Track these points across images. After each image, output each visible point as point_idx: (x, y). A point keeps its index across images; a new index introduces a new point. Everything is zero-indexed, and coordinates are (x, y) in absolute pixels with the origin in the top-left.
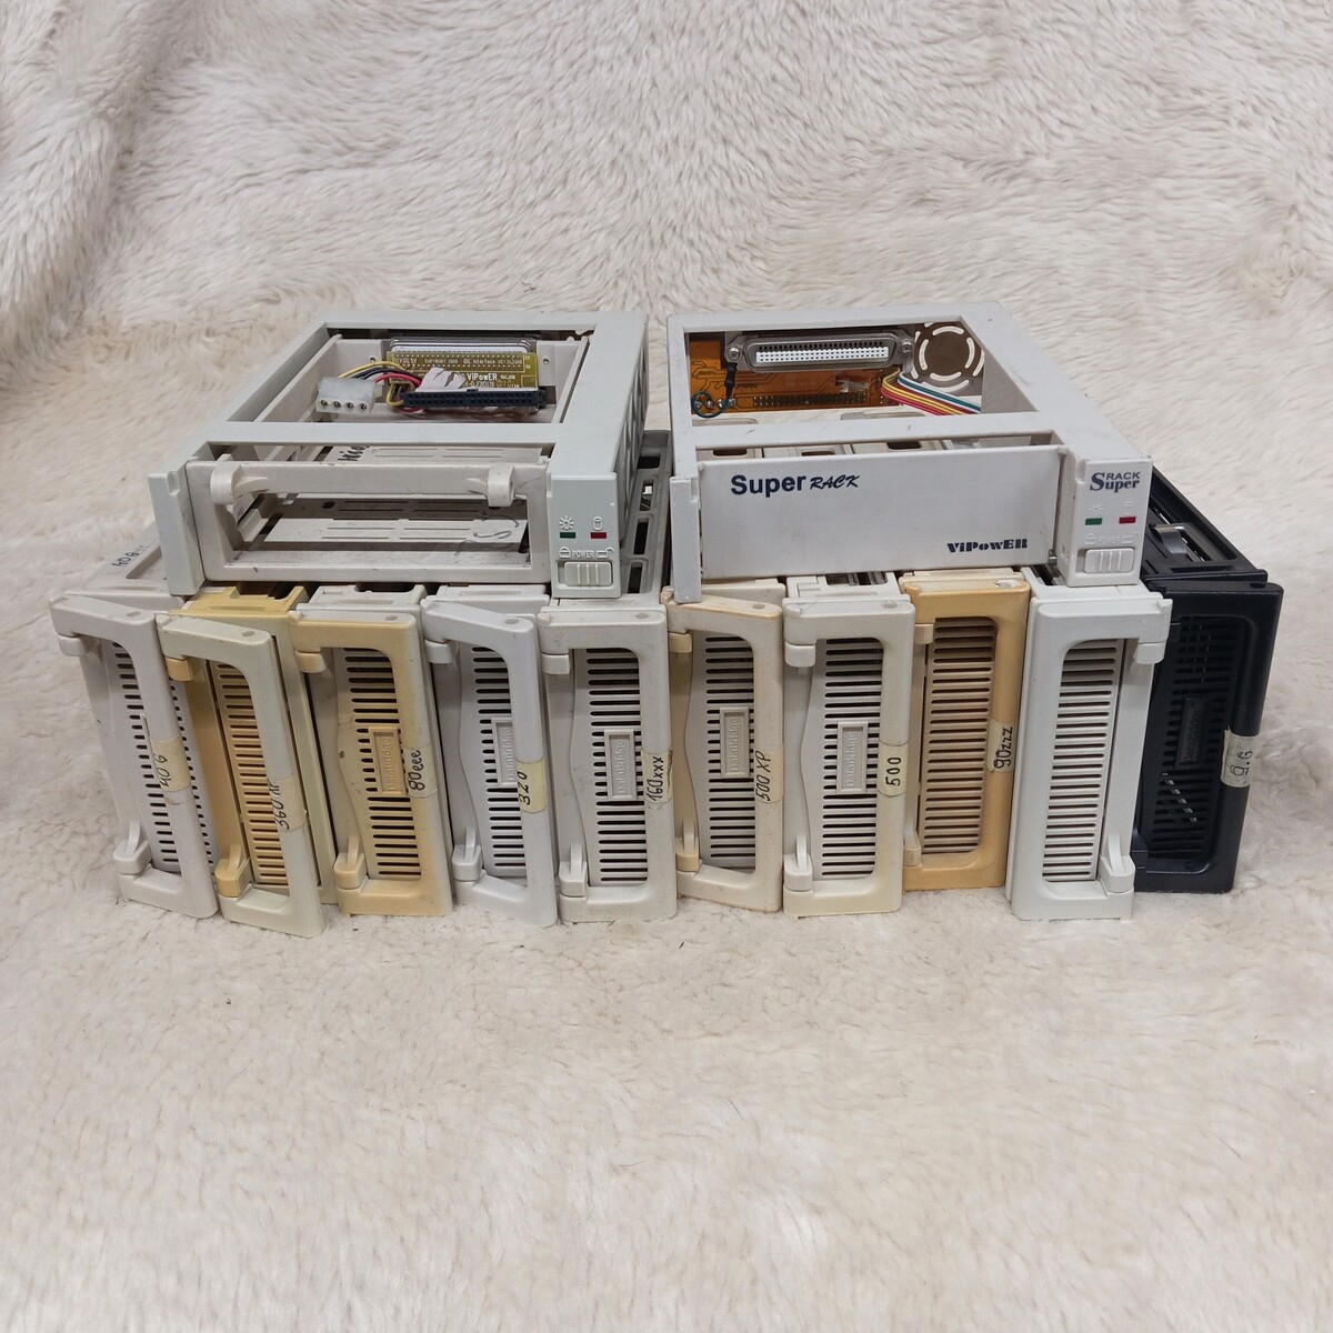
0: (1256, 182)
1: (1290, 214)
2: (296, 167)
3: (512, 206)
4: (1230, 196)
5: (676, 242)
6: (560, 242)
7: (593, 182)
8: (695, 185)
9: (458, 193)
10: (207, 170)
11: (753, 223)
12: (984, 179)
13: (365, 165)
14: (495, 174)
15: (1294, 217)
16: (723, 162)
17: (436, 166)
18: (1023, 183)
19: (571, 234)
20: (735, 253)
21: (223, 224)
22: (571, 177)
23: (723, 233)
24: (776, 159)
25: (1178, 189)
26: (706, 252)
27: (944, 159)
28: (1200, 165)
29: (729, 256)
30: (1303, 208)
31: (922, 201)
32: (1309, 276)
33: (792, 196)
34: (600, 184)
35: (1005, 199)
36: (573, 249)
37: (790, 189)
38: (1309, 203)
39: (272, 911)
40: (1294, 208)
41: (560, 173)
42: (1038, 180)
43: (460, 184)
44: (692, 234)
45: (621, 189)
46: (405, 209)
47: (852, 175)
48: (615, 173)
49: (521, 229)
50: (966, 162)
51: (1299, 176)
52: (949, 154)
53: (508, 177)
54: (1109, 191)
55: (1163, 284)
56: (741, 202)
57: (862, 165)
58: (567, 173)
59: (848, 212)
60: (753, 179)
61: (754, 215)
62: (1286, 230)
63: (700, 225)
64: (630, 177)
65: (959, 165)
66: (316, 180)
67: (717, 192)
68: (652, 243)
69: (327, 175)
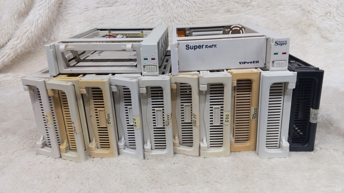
0: (301, 6)
1: (308, 13)
2: (96, 7)
3: (141, 14)
4: (295, 9)
5: (176, 21)
6: (151, 21)
7: (158, 9)
8: (180, 9)
9: (130, 11)
10: (78, 8)
11: (192, 17)
12: (242, 6)
13: (110, 6)
14: (138, 7)
15: (309, 14)
16: (186, 4)
17: (125, 6)
18: (250, 7)
19: (154, 19)
20: (189, 23)
21: (80, 19)
22: (154, 8)
23: (186, 19)
24: (197, 3)
25: (284, 8)
26: (182, 23)
27: (233, 3)
28: (288, 3)
29: (187, 23)
30: (311, 12)
31: (229, 11)
32: (313, 26)
33: (200, 11)
34: (160, 9)
35: (246, 11)
36: (154, 23)
37: (200, 9)
38: (312, 10)
39: (73, 156)
40: (309, 11)
41: (152, 7)
42: (253, 7)
43: (130, 10)
44: (180, 19)
45: (164, 10)
46: (118, 15)
47: (213, 6)
48: (163, 7)
49: (143, 18)
50: (238, 3)
51: (310, 5)
52: (234, 2)
53: (140, 8)
54: (269, 9)
55: (281, 28)
56: (190, 12)
57: (215, 4)
58: (153, 7)
59: (213, 14)
60: (192, 8)
61: (193, 15)
62: (308, 16)
63: (181, 17)
64: (166, 7)
65: (236, 4)
66: (100, 9)
67: (185, 10)
68: (171, 21)
69: (103, 8)
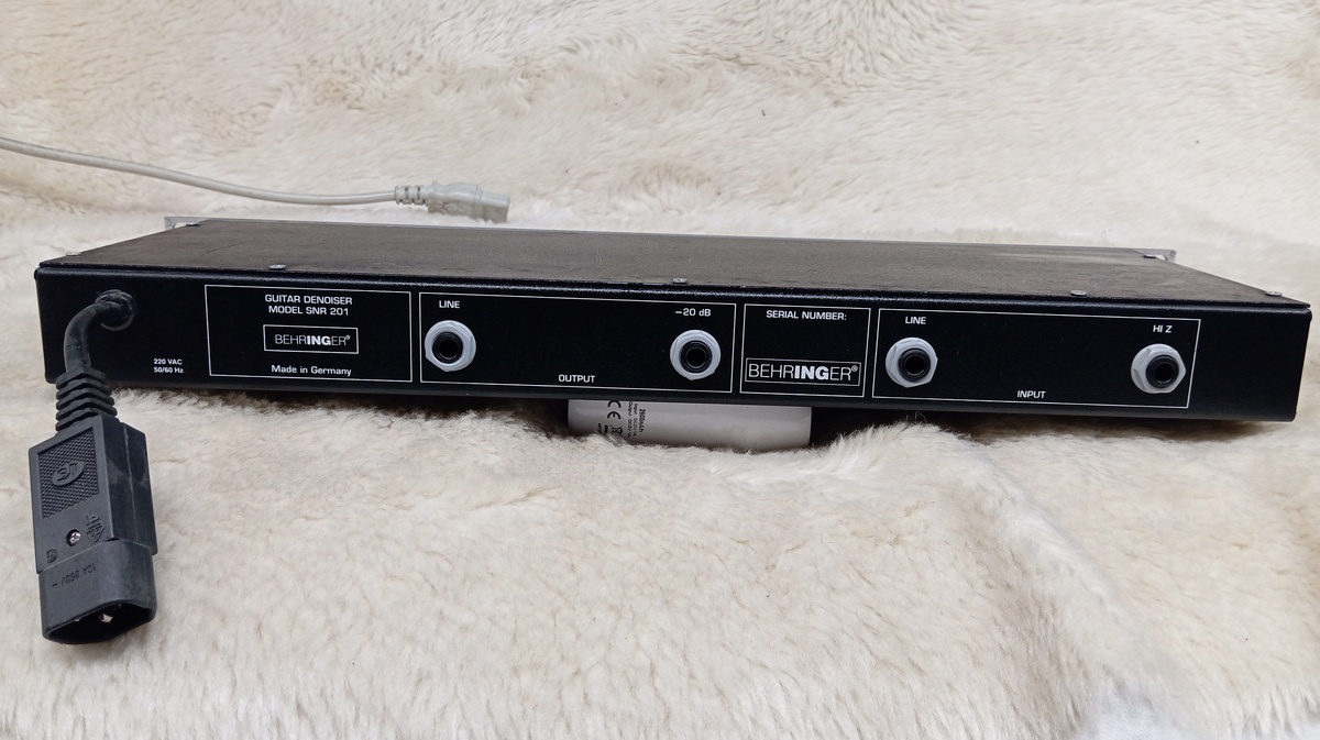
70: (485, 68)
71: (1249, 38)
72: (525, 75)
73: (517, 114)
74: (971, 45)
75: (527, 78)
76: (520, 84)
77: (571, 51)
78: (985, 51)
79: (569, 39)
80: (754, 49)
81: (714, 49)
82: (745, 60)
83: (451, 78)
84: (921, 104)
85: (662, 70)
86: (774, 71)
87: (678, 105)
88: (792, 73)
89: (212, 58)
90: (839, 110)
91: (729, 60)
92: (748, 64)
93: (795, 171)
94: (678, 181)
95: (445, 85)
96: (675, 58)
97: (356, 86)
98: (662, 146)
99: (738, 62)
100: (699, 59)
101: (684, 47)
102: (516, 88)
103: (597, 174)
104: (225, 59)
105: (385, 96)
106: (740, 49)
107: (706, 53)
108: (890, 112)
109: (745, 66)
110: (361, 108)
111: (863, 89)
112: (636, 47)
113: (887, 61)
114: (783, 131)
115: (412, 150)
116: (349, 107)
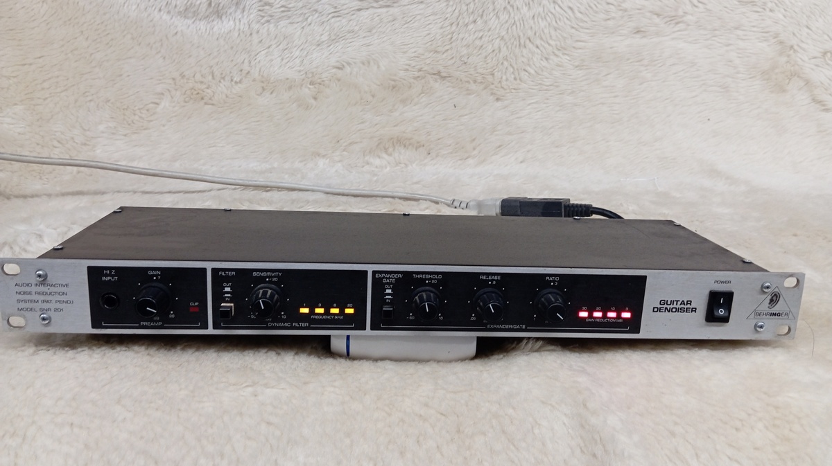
70: (288, 79)
71: (740, 57)
72: (312, 83)
73: (308, 107)
74: (576, 64)
75: (313, 84)
76: (309, 88)
77: (339, 68)
78: (585, 67)
79: (338, 61)
80: (449, 68)
81: (425, 68)
82: (443, 74)
83: (267, 85)
84: (548, 99)
85: (394, 81)
86: (461, 80)
87: (404, 102)
88: (471, 82)
89: (121, 75)
90: (499, 104)
91: (434, 74)
92: (445, 77)
93: (474, 140)
94: (405, 146)
95: (264, 89)
96: (402, 73)
97: (209, 91)
98: (395, 126)
99: (440, 75)
100: (417, 74)
101: (407, 67)
102: (307, 91)
103: (356, 143)
104: (128, 76)
105: (227, 97)
106: (440, 68)
107: (420, 70)
108: (529, 104)
109: (444, 78)
110: (213, 104)
111: (513, 91)
112: (379, 67)
113: (527, 74)
114: (466, 117)
115: (245, 129)
116: (206, 104)
